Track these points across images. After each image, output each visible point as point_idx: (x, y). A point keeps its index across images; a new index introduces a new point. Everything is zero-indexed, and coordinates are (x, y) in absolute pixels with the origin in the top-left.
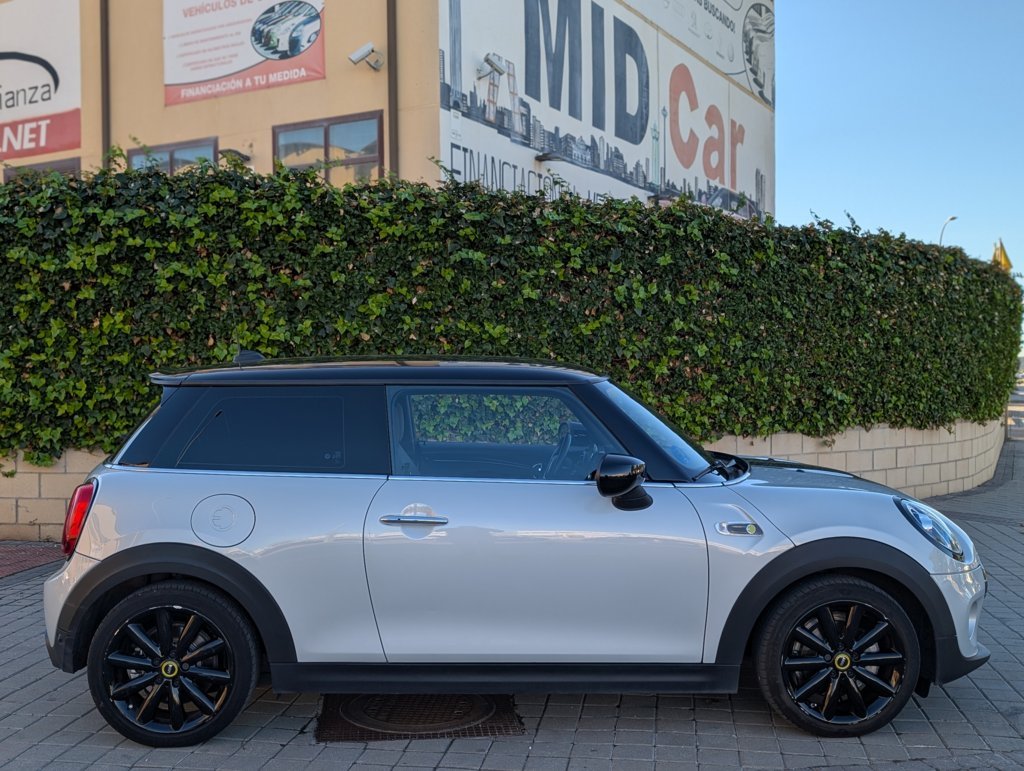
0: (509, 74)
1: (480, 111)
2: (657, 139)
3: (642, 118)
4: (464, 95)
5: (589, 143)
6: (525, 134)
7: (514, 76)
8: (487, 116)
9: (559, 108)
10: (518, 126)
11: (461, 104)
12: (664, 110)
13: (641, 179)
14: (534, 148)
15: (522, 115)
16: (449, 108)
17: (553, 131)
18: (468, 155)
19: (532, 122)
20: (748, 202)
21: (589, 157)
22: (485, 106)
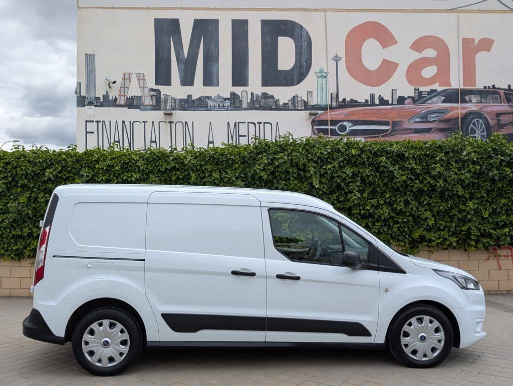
0: (139, 80)
1: (112, 102)
2: (325, 77)
3: (300, 69)
4: (96, 98)
5: (229, 96)
6: (155, 104)
7: (144, 79)
8: (118, 103)
9: (192, 84)
10: (148, 101)
11: (94, 102)
12: (336, 56)
13: (300, 105)
14: (165, 110)
15: (152, 96)
16: (84, 106)
17: (186, 98)
18: (100, 124)
19: (162, 97)
20: (502, 91)
21: (227, 104)
22: (116, 99)
